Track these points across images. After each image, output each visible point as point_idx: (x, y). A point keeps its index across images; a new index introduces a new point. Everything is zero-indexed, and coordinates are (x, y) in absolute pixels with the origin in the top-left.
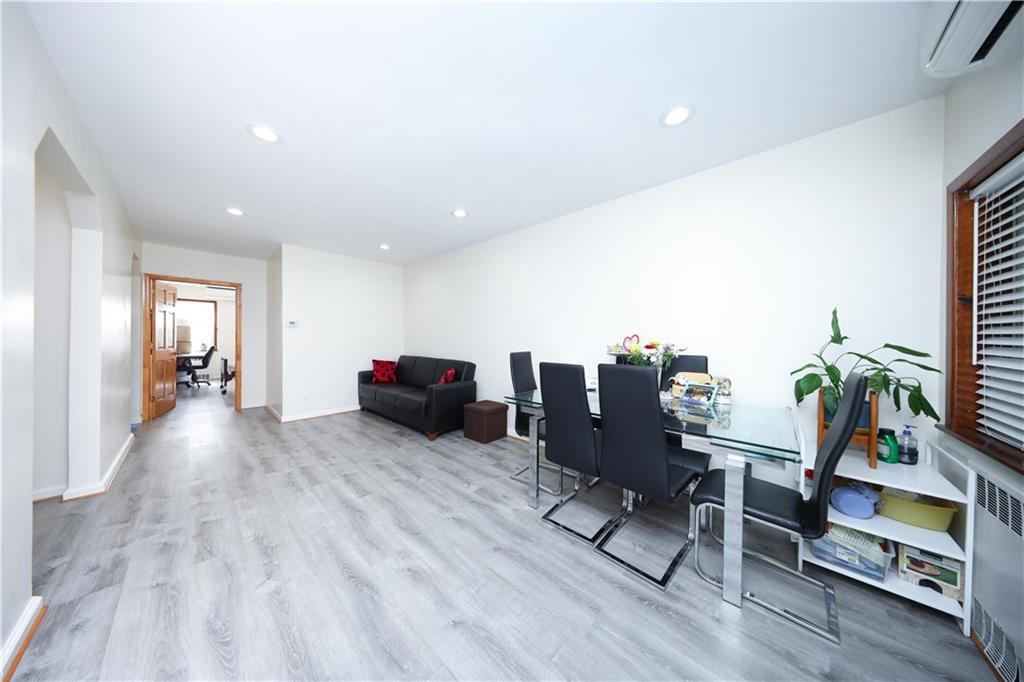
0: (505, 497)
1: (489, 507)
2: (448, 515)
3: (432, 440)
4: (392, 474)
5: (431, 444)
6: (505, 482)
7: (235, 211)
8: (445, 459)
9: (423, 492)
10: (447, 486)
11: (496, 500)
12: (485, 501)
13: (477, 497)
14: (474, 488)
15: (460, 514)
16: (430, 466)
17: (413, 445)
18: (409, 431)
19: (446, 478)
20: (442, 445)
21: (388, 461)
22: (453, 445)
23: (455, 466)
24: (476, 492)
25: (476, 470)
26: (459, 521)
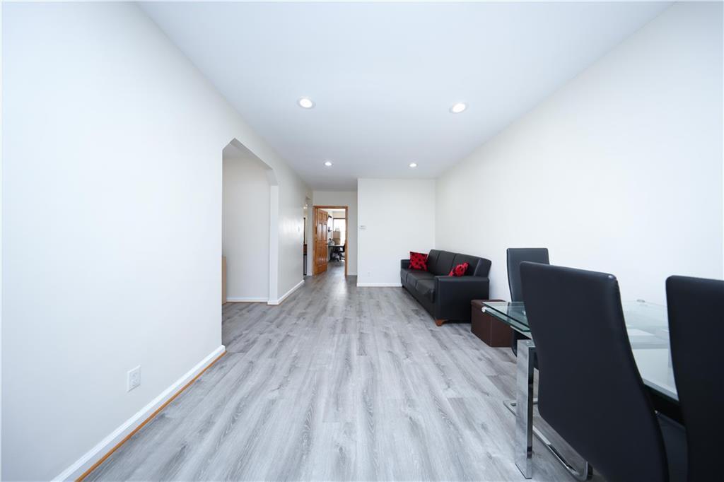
0: (484, 427)
1: (457, 429)
2: (408, 411)
3: (439, 325)
4: (390, 345)
5: (438, 329)
6: (494, 407)
7: (328, 164)
8: (439, 348)
9: (402, 373)
10: (426, 378)
11: (470, 424)
12: (456, 418)
13: (449, 408)
14: (451, 393)
15: (420, 417)
16: (422, 350)
17: (420, 325)
18: (424, 312)
19: (430, 368)
20: (445, 333)
21: (394, 332)
22: (455, 337)
23: (445, 359)
24: (450, 399)
25: (465, 373)
26: (414, 426)
